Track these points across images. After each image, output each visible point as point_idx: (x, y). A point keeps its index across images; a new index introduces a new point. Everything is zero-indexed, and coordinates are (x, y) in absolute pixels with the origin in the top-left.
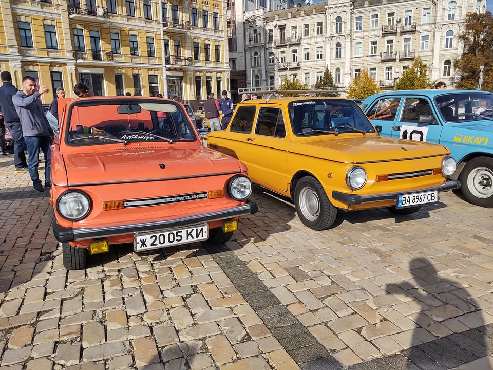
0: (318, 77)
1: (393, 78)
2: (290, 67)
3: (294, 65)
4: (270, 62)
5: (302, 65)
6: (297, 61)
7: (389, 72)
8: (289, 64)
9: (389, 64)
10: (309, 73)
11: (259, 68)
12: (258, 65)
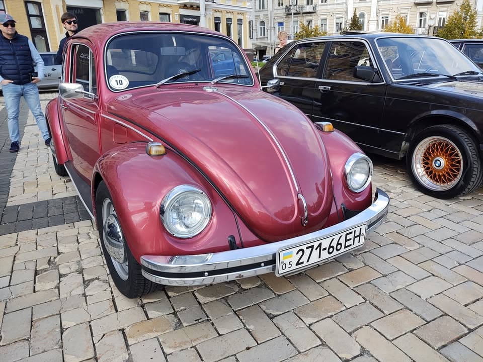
0: (337, 24)
1: (427, 26)
2: (304, 11)
3: (309, 9)
4: (279, 6)
5: (318, 9)
6: (312, 4)
7: (423, 18)
8: (302, 7)
9: (423, 9)
10: (326, 19)
11: (266, 13)
12: (263, 8)
